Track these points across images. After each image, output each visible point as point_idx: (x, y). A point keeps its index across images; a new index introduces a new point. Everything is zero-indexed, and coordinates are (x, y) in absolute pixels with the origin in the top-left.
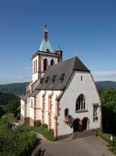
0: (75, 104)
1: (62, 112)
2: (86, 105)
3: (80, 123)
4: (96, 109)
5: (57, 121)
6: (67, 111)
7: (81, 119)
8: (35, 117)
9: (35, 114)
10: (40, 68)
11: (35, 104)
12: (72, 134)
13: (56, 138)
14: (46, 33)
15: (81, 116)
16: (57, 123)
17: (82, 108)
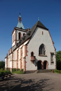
0: (39, 50)
1: (29, 54)
2: (46, 52)
3: (42, 64)
4: (53, 56)
5: (25, 60)
6: (32, 54)
7: (43, 61)
8: (13, 66)
9: (13, 64)
10: (16, 38)
11: (13, 58)
12: (36, 71)
13: (25, 72)
14: (20, 18)
15: (42, 59)
16: (25, 61)
17: (43, 54)
